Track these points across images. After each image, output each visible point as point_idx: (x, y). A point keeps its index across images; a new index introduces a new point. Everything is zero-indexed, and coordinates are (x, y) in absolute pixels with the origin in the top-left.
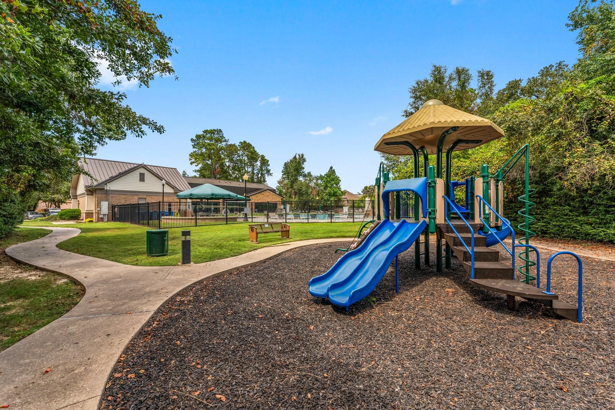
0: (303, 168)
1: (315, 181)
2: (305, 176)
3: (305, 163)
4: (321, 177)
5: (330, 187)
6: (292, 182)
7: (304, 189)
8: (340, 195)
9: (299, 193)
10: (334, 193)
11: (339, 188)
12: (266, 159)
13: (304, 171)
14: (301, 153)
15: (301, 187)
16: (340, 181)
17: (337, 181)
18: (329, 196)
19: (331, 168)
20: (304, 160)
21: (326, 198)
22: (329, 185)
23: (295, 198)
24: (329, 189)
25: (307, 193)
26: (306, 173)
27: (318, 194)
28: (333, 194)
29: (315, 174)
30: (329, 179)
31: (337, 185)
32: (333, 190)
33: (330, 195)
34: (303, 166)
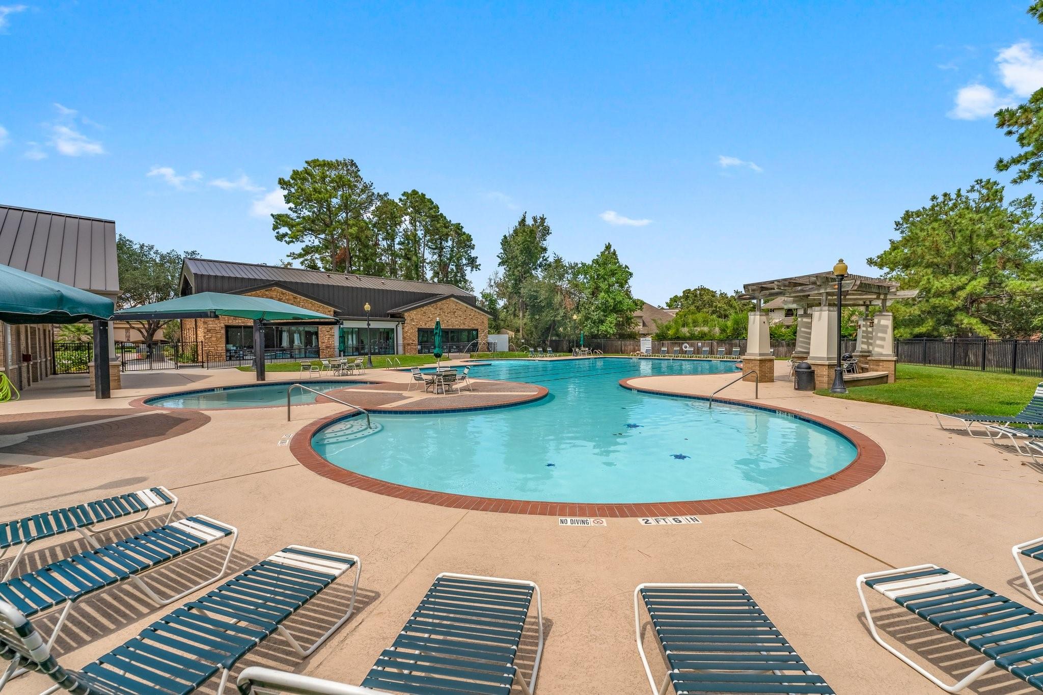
0: (545, 250)
1: (570, 277)
2: (547, 267)
3: (548, 238)
4: (585, 269)
5: (607, 292)
6: (516, 280)
7: (543, 295)
8: (631, 310)
9: (534, 306)
10: (615, 305)
11: (628, 294)
12: (464, 233)
13: (546, 255)
14: (539, 215)
15: (536, 291)
16: (631, 274)
17: (624, 275)
18: (604, 311)
19: (608, 247)
20: (546, 231)
21: (596, 317)
22: (604, 286)
23: (524, 316)
24: (603, 294)
25: (550, 304)
26: (551, 259)
27: (578, 307)
28: (614, 308)
29: (568, 259)
30: (602, 272)
31: (622, 286)
32: (614, 299)
33: (607, 309)
34: (545, 244)
